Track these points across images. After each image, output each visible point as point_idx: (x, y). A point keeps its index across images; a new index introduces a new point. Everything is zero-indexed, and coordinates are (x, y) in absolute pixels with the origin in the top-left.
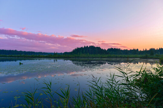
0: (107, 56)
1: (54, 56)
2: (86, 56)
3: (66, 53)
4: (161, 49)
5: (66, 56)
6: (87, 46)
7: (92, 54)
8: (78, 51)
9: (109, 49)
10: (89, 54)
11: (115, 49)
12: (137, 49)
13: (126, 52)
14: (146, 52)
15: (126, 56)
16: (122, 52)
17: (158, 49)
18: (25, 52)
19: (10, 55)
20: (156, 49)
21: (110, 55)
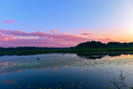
0: (107, 50)
1: (62, 51)
2: (88, 50)
3: (72, 48)
6: (89, 42)
7: (93, 48)
9: (108, 43)
10: (91, 48)
11: (114, 42)
13: (125, 45)
15: (126, 49)
16: (121, 45)
18: (41, 48)
19: (31, 51)
21: (110, 49)
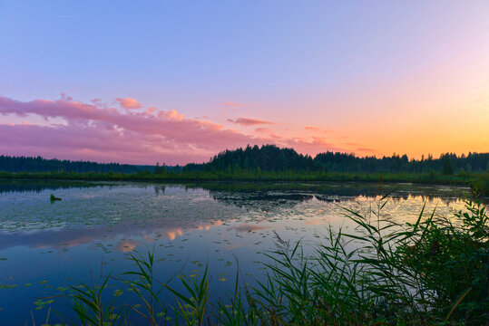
0: (314, 176)
1: (156, 176)
2: (251, 175)
3: (191, 167)
4: (476, 154)
5: (190, 175)
6: (256, 147)
7: (270, 170)
8: (228, 160)
9: (320, 156)
10: (262, 169)
11: (338, 154)
12: (405, 157)
13: (370, 163)
14: (429, 163)
15: (373, 176)
16: (359, 165)
17: (466, 155)
18: (67, 164)
19: (22, 173)
20: (459, 155)
21: (323, 173)
